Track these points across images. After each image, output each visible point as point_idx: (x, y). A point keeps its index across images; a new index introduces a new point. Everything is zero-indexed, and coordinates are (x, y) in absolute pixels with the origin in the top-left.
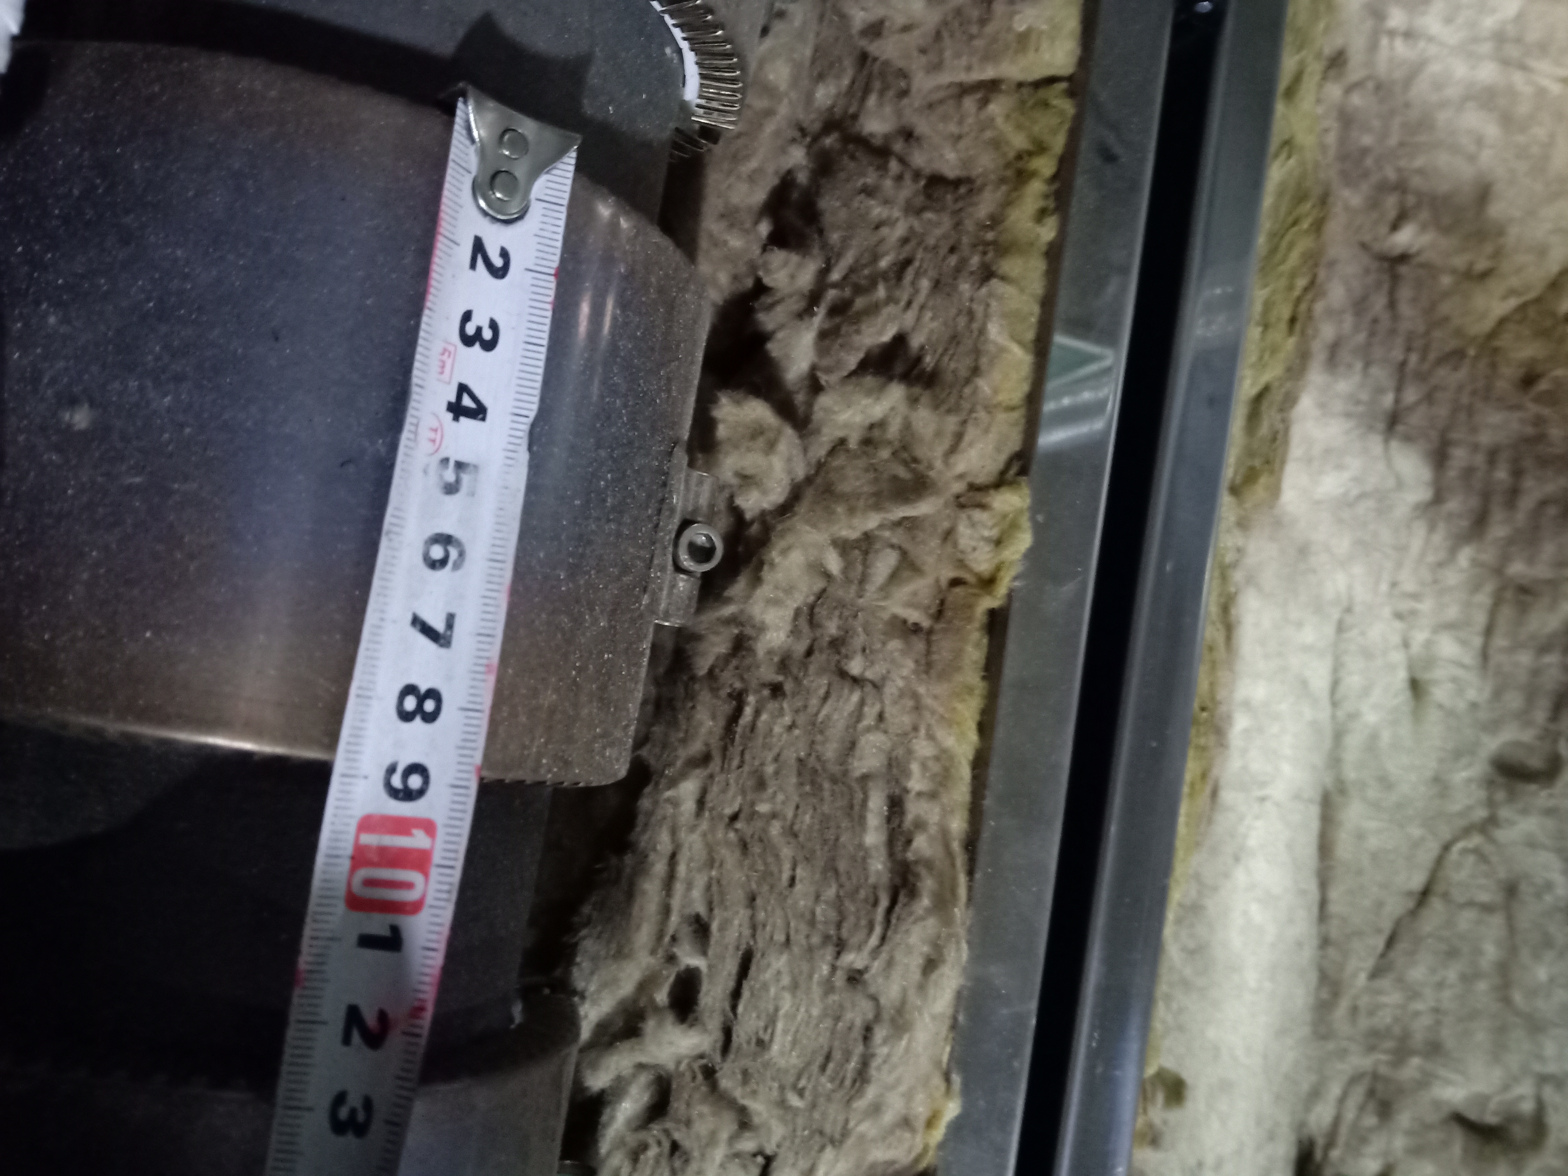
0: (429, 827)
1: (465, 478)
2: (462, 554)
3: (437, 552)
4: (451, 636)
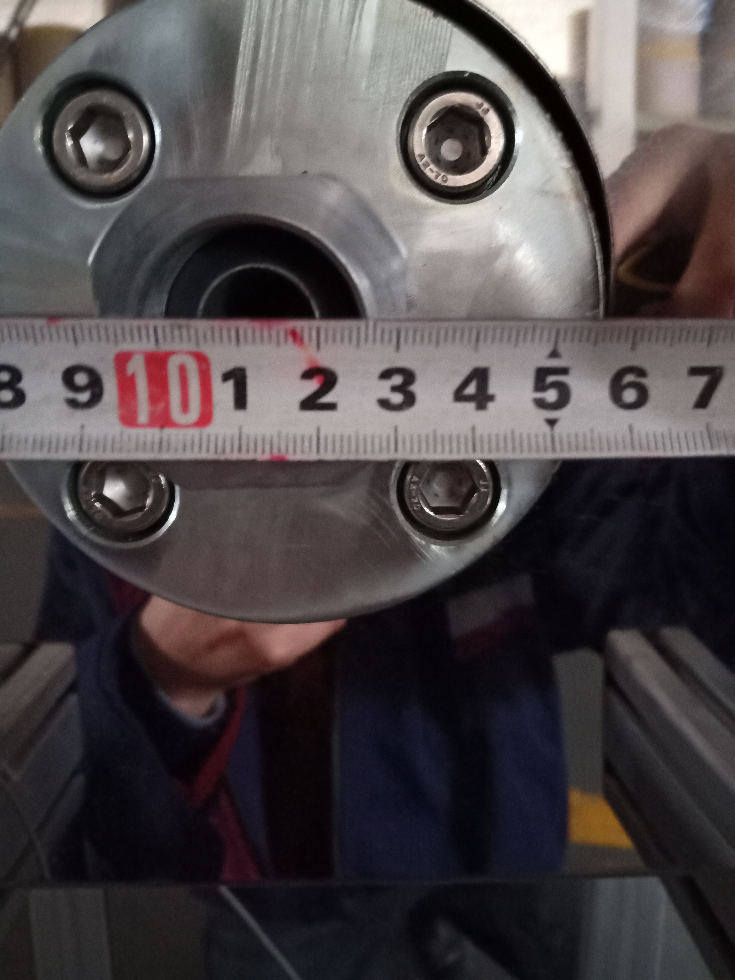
0: (122, 359)
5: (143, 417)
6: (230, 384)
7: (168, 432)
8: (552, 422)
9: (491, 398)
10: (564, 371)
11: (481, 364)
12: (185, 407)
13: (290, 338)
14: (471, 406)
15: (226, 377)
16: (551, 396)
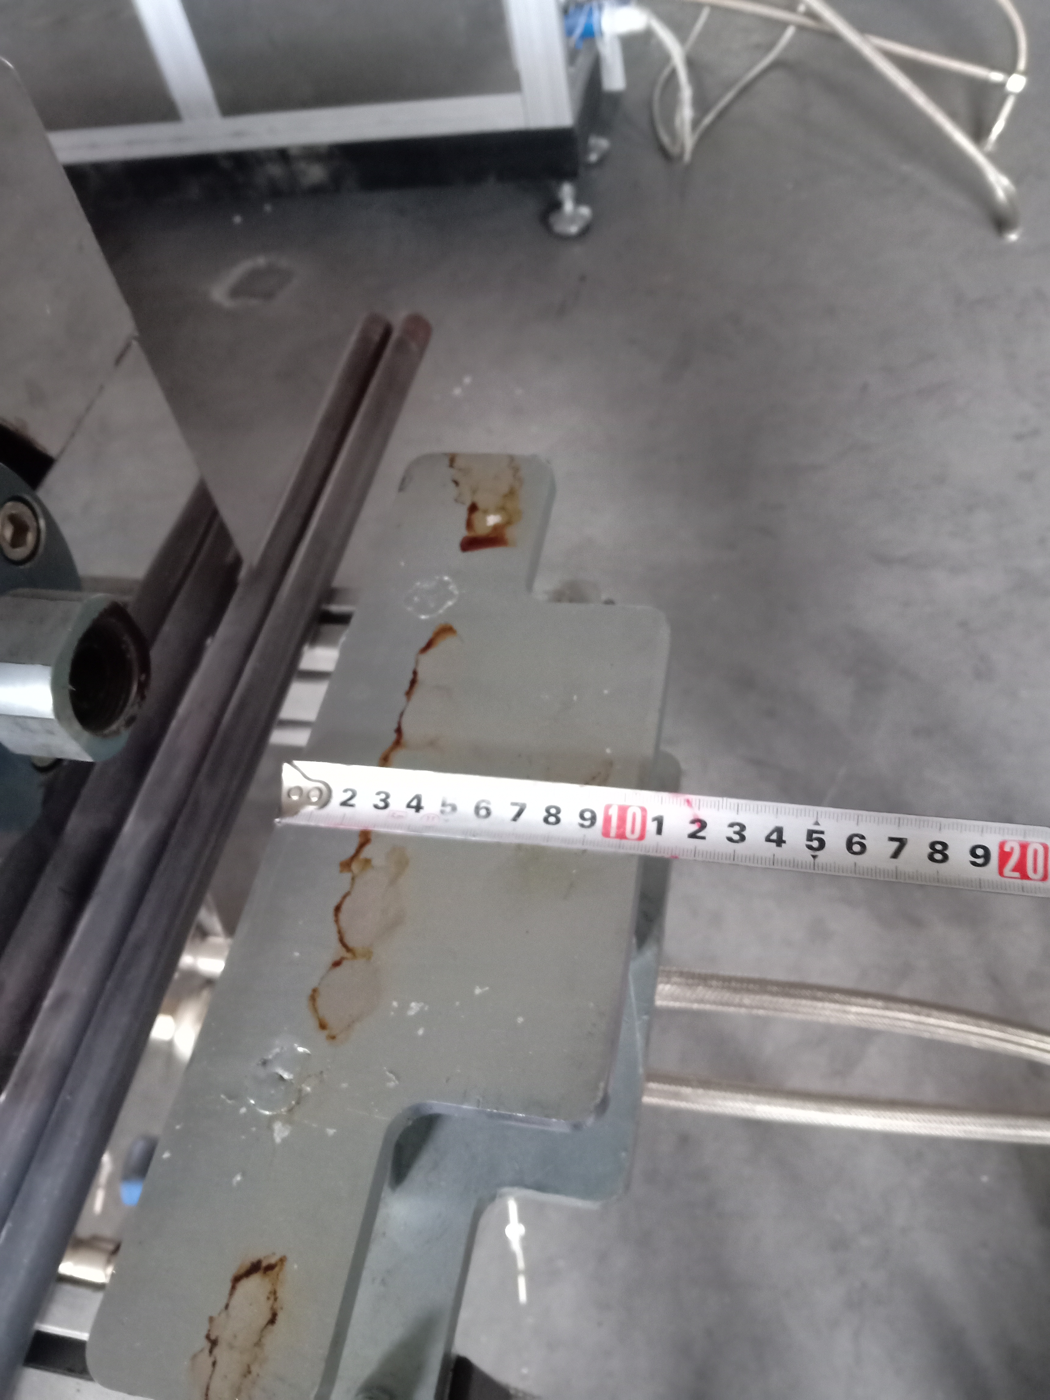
0: (608, 807)
1: (449, 802)
2: (483, 801)
3: (483, 812)
4: (520, 803)
5: (613, 834)
6: (655, 823)
7: (624, 841)
8: (814, 857)
9: (784, 842)
10: (822, 833)
11: (779, 825)
12: (633, 831)
13: (686, 803)
14: (774, 844)
15: (654, 819)
16: (815, 844)
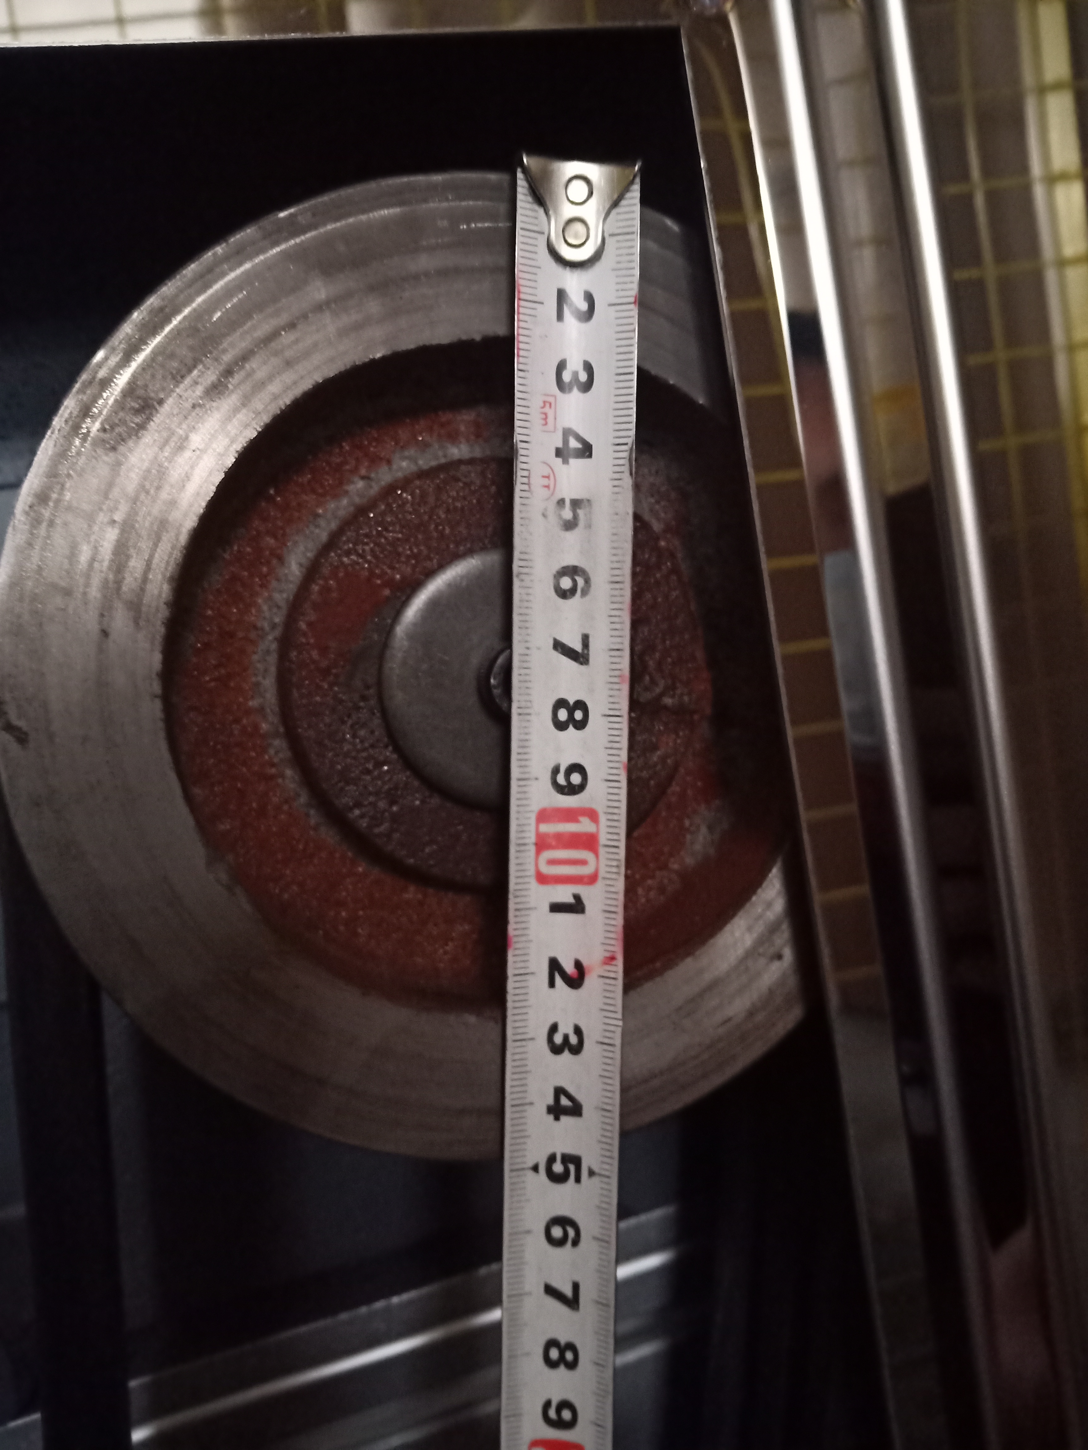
0: (592, 815)
1: (580, 512)
2: (587, 581)
3: (566, 583)
4: (588, 654)
5: (544, 828)
6: (571, 900)
7: (533, 849)
8: (535, 1168)
10: (578, 1180)
11: (585, 1111)
12: (552, 862)
13: (608, 955)
14: (551, 1101)
15: (577, 897)
16: (558, 1168)
